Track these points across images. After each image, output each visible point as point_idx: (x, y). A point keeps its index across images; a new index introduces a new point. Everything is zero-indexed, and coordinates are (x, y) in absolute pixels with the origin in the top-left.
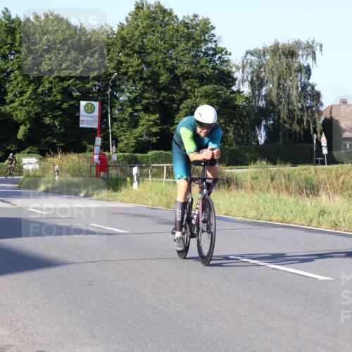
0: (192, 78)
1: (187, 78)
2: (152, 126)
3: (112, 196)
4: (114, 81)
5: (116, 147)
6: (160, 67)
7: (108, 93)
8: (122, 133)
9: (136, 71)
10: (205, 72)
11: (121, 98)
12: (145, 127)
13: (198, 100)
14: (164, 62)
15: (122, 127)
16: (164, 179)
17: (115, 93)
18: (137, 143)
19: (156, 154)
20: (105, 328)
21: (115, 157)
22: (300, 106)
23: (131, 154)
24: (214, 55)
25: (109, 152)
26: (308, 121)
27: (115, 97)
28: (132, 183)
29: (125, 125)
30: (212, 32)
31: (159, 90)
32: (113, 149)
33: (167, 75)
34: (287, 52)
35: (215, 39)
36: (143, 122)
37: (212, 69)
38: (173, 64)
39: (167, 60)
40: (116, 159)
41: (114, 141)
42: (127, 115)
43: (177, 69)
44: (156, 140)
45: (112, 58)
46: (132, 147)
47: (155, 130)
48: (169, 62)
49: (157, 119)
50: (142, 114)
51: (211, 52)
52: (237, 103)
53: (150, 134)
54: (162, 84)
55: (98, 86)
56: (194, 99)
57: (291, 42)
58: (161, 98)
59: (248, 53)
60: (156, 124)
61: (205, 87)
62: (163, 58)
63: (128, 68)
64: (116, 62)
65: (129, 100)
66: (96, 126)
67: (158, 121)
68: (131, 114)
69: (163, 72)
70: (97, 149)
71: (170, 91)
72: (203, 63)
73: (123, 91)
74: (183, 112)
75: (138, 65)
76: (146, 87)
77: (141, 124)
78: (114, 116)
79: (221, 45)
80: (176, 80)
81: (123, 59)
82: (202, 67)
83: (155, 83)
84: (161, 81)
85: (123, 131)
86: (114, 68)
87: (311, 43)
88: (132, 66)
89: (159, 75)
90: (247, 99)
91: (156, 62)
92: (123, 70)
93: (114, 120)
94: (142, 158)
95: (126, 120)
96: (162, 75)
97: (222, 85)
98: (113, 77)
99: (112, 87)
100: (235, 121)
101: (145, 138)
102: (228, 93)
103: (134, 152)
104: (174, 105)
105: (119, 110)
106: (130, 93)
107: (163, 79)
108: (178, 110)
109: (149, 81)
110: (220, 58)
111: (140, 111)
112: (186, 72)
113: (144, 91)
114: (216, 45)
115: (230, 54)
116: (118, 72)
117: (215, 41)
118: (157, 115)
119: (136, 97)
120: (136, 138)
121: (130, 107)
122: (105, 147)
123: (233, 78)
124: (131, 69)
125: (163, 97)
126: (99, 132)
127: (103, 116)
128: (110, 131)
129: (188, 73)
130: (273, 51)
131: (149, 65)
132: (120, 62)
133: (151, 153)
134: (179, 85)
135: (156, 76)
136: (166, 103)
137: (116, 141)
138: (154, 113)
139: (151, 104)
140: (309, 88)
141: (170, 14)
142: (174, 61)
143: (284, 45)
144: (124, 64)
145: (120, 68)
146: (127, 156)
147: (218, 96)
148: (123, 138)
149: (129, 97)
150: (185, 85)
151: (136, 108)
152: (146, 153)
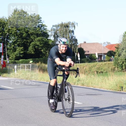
0: (34, 35)
1: (32, 35)
2: (21, 51)
3: (8, 76)
4: (7, 36)
5: (9, 58)
6: (23, 31)
7: (6, 40)
8: (10, 53)
9: (15, 33)
10: (38, 33)
11: (10, 42)
12: (18, 51)
13: (36, 42)
14: (25, 29)
15: (10, 51)
16: (26, 70)
17: (8, 40)
18: (16, 57)
19: (22, 60)
20: (7, 123)
21: (8, 62)
22: (71, 44)
23: (14, 61)
24: (41, 27)
25: (6, 60)
26: (73, 49)
27: (8, 41)
28: (14, 71)
29: (11, 51)
30: (41, 19)
31: (23, 39)
32: (7, 59)
33: (26, 34)
34: (66, 26)
35: (42, 21)
36: (18, 50)
37: (41, 31)
38: (28, 30)
39: (26, 29)
40: (9, 62)
41: (8, 56)
42: (12, 47)
43: (29, 32)
44: (22, 56)
45: (7, 28)
46: (14, 58)
47: (22, 52)
48: (26, 30)
49: (22, 49)
50: (17, 47)
51: (40, 26)
52: (49, 43)
53: (20, 54)
54: (24, 37)
55: (2, 38)
56: (35, 42)
57: (67, 23)
58: (24, 42)
59: (53, 26)
60: (22, 50)
61: (39, 38)
62: (24, 28)
63: (12, 31)
64: (8, 30)
65: (13, 42)
66: (2, 52)
67: (23, 49)
68: (13, 47)
69: (24, 33)
70: (2, 59)
71: (27, 39)
72: (38, 30)
73: (10, 39)
74: (31, 46)
75: (15, 31)
76: (18, 38)
77: (17, 50)
78: (8, 48)
79: (44, 24)
80: (29, 35)
81: (10, 28)
82: (37, 31)
83: (21, 36)
84: (23, 36)
85: (11, 53)
86: (7, 32)
87: (74, 23)
88: (13, 31)
89: (23, 34)
90: (53, 42)
91: (22, 30)
92: (11, 32)
93: (8, 49)
94: (18, 62)
95: (12, 49)
96: (24, 34)
97: (44, 37)
98: (7, 35)
99: (7, 38)
100: (49, 49)
101: (18, 55)
102: (46, 40)
103: (15, 60)
104: (28, 44)
105: (9, 46)
106: (13, 40)
107: (24, 35)
108: (29, 45)
109: (20, 36)
110: (43, 28)
111: (16, 46)
112: (32, 33)
113: (18, 39)
114: (42, 24)
115: (47, 27)
116: (9, 33)
117: (42, 22)
118: (23, 48)
119: (15, 41)
120: (15, 55)
121: (13, 45)
122: (5, 58)
123: (48, 35)
124: (13, 32)
125: (24, 41)
126: (3, 53)
127: (4, 48)
128: (6, 53)
129: (33, 33)
130: (61, 26)
131: (19, 30)
132: (9, 30)
133: (21, 60)
134: (30, 37)
135: (21, 34)
136: (25, 43)
137: (9, 56)
138: (21, 47)
139: (20, 44)
140: (74, 38)
141: (26, 13)
142: (28, 29)
143: (65, 23)
144: (11, 30)
145: (9, 32)
146: (12, 61)
147: (43, 41)
148: (11, 55)
149: (13, 41)
150: (32, 37)
151: (15, 45)
152: (19, 60)
